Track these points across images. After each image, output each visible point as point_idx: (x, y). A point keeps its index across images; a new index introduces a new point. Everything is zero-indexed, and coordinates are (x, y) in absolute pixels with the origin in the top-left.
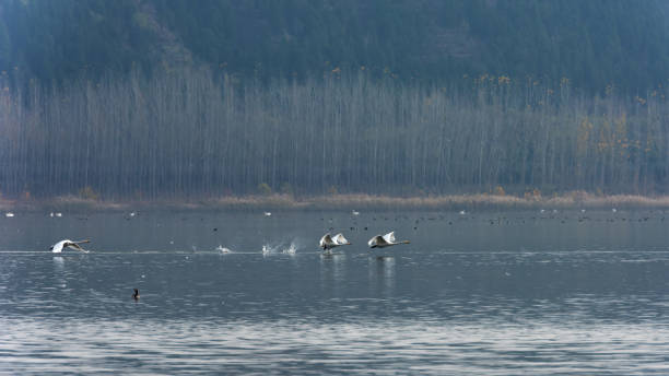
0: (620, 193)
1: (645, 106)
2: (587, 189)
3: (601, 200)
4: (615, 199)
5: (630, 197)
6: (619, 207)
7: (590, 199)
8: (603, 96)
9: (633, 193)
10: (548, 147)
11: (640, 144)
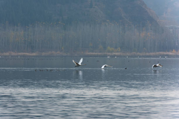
0: (21, 52)
1: (29, 29)
2: (13, 51)
3: (16, 54)
4: (20, 54)
5: (24, 53)
6: (21, 56)
7: (13, 54)
8: (17, 26)
9: (25, 52)
10: (2, 40)
11: (27, 39)
